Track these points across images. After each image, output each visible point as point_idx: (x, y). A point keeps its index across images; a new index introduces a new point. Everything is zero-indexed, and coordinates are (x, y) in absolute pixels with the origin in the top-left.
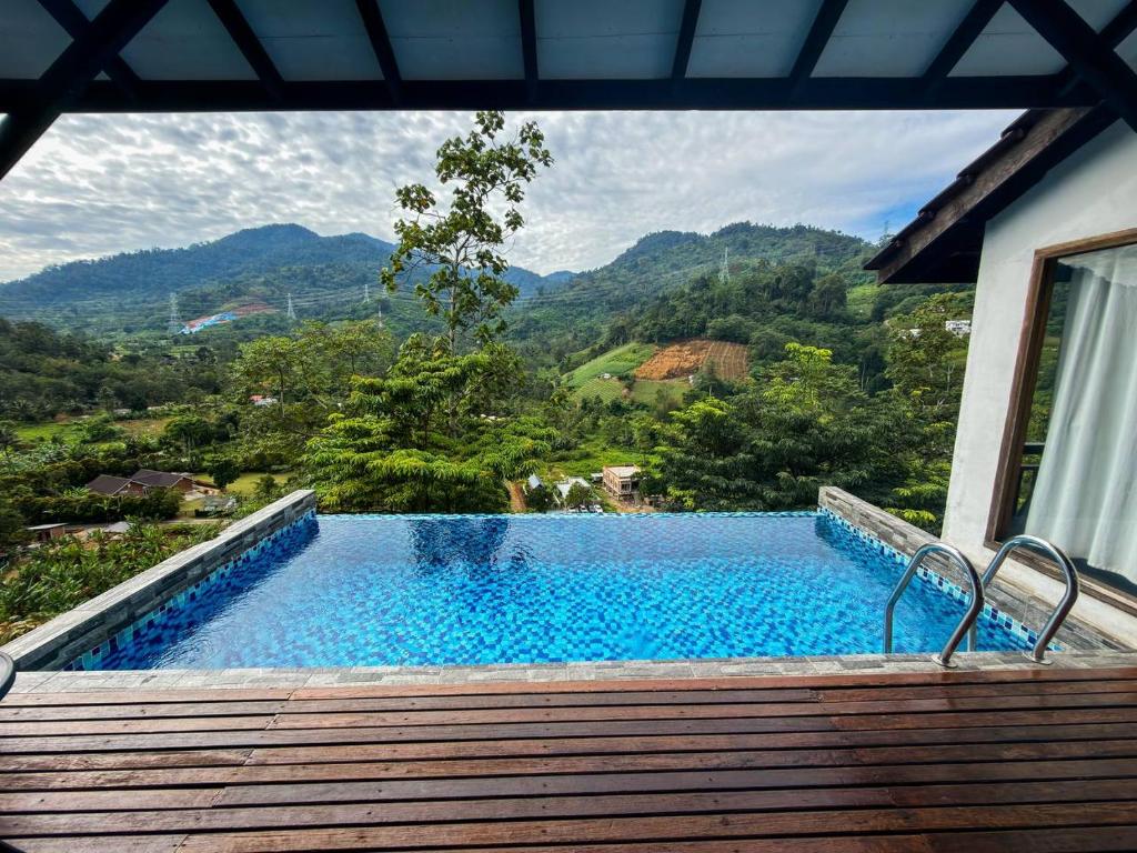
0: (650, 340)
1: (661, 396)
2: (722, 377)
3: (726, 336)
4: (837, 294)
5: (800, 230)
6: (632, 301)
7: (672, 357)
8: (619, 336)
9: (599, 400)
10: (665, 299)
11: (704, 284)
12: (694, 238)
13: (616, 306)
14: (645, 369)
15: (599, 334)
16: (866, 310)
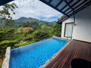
0: (24, 27)
1: (26, 32)
2: (31, 30)
3: (30, 26)
4: (38, 24)
5: (35, 19)
6: (21, 23)
7: (26, 28)
8: (20, 26)
9: (19, 33)
10: (24, 23)
11: (28, 22)
12: (26, 18)
13: (19, 23)
14: (23, 29)
15: (17, 26)
16: (40, 25)
